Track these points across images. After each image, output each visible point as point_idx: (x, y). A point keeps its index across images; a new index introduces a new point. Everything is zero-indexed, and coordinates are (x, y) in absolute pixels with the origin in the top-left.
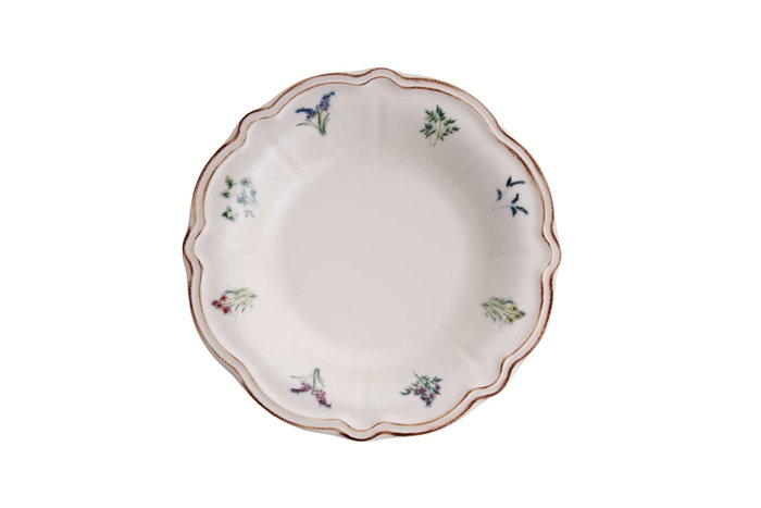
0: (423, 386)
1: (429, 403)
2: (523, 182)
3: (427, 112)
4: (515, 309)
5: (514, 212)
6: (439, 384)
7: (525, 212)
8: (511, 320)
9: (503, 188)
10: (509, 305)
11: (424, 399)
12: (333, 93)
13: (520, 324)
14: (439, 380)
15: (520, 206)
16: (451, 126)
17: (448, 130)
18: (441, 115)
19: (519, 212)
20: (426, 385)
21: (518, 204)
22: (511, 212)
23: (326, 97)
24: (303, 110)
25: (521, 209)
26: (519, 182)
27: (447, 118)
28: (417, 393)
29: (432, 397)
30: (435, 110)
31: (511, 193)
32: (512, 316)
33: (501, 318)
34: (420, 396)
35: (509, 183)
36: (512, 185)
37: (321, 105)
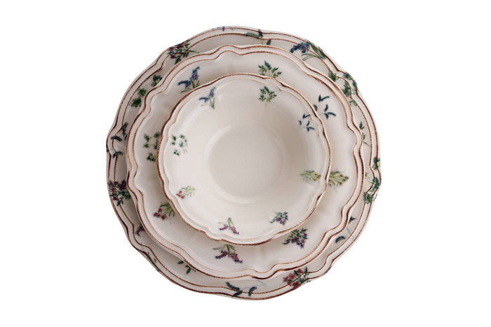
0: (296, 236)
1: (302, 246)
2: (328, 97)
3: (260, 67)
4: (341, 176)
5: (327, 117)
6: (306, 232)
7: (334, 115)
8: (341, 183)
9: (317, 103)
10: (337, 175)
11: (298, 244)
12: (198, 68)
13: (347, 184)
14: (305, 230)
15: (330, 112)
16: (276, 72)
17: (275, 75)
18: (269, 66)
19: (330, 116)
20: (298, 235)
21: (329, 111)
22: (325, 117)
23: (195, 71)
24: (182, 82)
25: (331, 113)
26: (326, 98)
27: (273, 68)
28: (293, 241)
29: (303, 241)
30: (264, 64)
31: (322, 105)
32: (340, 181)
33: (334, 183)
34: (295, 243)
35: (320, 99)
36: (322, 100)
37: (193, 77)
